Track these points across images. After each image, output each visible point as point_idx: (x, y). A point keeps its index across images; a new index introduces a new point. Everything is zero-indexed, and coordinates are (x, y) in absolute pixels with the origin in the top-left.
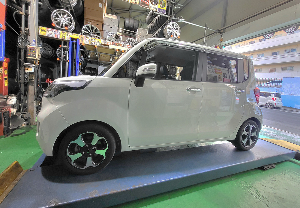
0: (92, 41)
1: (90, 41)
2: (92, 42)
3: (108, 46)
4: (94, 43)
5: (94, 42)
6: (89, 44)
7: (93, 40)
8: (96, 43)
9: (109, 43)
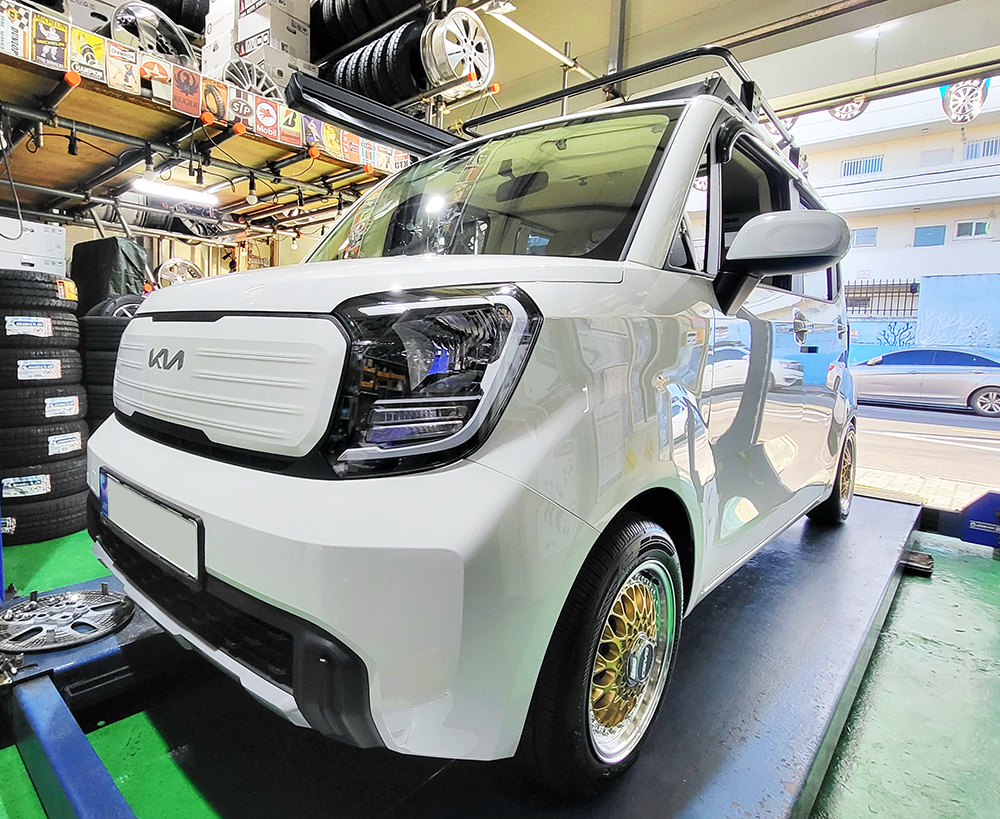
0: (40, 36)
1: (29, 40)
2: (46, 49)
3: (150, 88)
4: (61, 60)
5: (54, 51)
6: (20, 56)
7: (52, 36)
8: (68, 57)
9: (156, 70)
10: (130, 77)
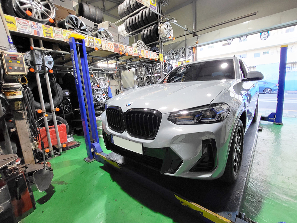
0: (89, 41)
5: (92, 43)
8: (95, 45)
9: (110, 44)
10: (106, 47)
